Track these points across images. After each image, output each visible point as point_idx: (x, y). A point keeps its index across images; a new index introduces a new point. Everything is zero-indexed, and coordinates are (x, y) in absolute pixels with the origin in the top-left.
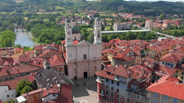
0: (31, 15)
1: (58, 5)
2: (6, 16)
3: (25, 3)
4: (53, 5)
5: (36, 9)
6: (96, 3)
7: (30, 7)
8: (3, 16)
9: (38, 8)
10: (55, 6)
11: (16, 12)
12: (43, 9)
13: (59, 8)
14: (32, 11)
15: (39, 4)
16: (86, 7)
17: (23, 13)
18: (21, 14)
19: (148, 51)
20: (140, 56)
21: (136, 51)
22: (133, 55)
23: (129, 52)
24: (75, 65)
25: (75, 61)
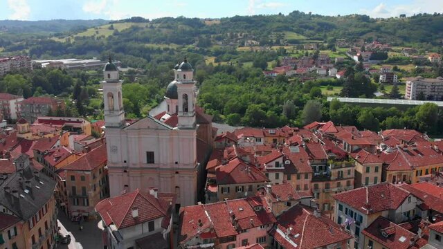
0: (224, 53)
1: (292, 30)
2: (176, 53)
3: (222, 27)
4: (280, 31)
5: (239, 39)
6: (394, 25)
7: (229, 34)
8: (170, 54)
9: (246, 36)
10: (285, 32)
11: (198, 46)
12: (254, 39)
13: (294, 36)
14: (231, 43)
15: (249, 27)
16: (363, 33)
17: (209, 48)
18: (206, 49)
19: (344, 165)
20: (310, 177)
21: (299, 161)
22: (281, 170)
23: (274, 160)
24: (125, 174)
25: (125, 165)
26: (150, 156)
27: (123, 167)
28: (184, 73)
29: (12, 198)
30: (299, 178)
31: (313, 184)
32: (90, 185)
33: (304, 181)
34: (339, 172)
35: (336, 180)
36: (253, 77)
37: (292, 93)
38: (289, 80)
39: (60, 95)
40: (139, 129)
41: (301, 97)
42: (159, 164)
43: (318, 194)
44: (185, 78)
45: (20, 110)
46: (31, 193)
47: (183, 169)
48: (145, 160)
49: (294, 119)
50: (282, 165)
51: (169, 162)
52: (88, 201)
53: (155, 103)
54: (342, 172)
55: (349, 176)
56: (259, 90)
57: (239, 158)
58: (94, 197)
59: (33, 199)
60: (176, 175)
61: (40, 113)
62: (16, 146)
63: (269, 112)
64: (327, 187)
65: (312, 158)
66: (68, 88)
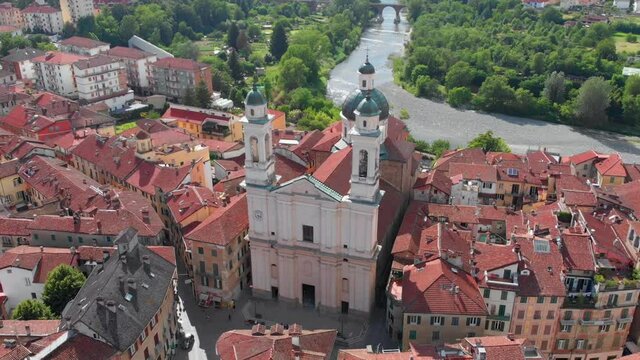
19: (621, 287)
20: (560, 301)
21: (546, 271)
22: (512, 288)
23: (502, 267)
24: (273, 251)
25: (273, 238)
26: (308, 232)
27: (270, 241)
28: (365, 118)
29: (107, 314)
30: (540, 300)
31: (564, 310)
32: (224, 263)
33: (547, 306)
34: (611, 296)
35: (604, 307)
36: (502, 10)
37: (566, 50)
38: (565, 17)
39: (211, 34)
40: (293, 194)
41: (580, 58)
42: (319, 244)
43: (570, 326)
44: (365, 125)
45: (152, 75)
46: (134, 301)
47: (354, 258)
48: (300, 236)
49: (561, 102)
50: (516, 278)
51: (334, 244)
52: (220, 282)
53: (342, 55)
54: (617, 296)
55: (628, 303)
56: (509, 41)
57: (442, 260)
58: (230, 277)
59: (137, 311)
60: (345, 263)
61: (177, 82)
62: (134, 171)
63: (520, 90)
64: (587, 318)
65: (569, 264)
66: (223, 23)
